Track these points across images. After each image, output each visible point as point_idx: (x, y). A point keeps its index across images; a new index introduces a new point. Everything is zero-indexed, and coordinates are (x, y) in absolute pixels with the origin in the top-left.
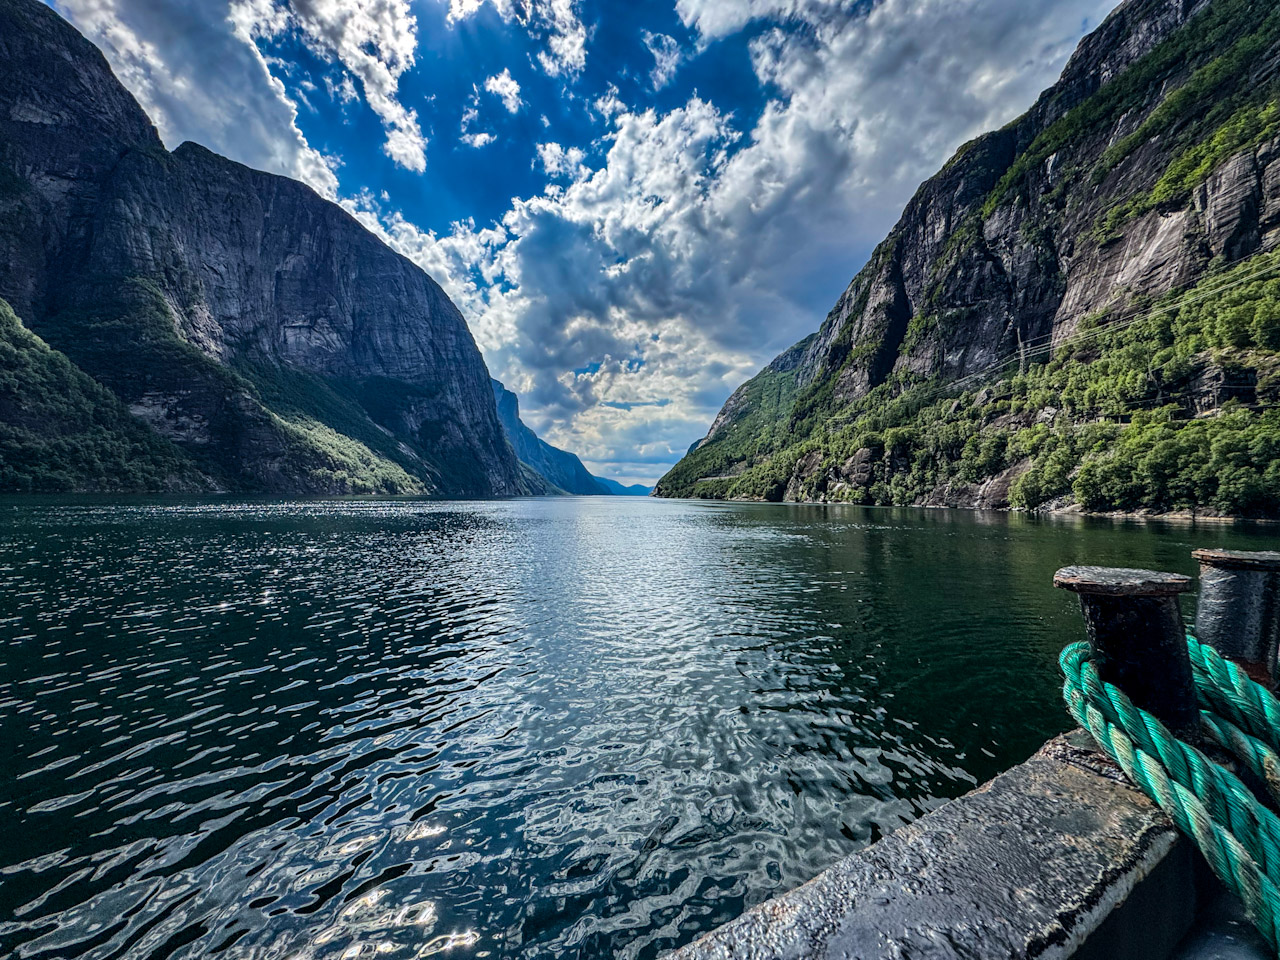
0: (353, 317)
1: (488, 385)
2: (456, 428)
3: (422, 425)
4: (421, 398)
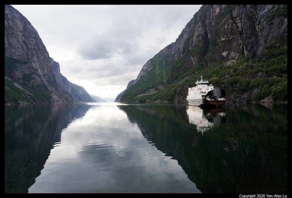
1: (49, 59)
2: (37, 77)
3: (23, 76)
4: (21, 65)
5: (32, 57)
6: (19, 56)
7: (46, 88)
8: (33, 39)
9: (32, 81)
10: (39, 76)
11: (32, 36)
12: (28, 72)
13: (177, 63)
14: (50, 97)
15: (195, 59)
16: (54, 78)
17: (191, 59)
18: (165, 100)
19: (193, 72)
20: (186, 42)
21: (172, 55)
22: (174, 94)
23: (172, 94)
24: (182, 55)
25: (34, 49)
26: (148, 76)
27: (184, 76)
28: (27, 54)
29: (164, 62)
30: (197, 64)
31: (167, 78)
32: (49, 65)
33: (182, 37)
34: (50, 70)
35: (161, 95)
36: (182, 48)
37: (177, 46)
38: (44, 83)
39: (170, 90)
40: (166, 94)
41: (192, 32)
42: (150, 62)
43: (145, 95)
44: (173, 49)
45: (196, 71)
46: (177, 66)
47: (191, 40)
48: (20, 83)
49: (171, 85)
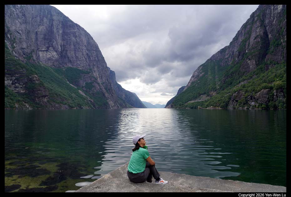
0: (61, 46)
1: (106, 69)
2: (97, 85)
3: (85, 84)
4: (85, 74)
5: (94, 68)
6: (83, 67)
7: (104, 95)
8: (95, 52)
9: (93, 89)
10: (98, 84)
11: (94, 49)
12: (90, 81)
13: (232, 68)
14: (107, 103)
15: (253, 62)
16: (111, 85)
17: (248, 62)
18: (218, 107)
19: (250, 77)
20: (241, 44)
21: (226, 59)
22: (229, 100)
23: (227, 100)
24: (237, 59)
25: (95, 60)
26: (199, 81)
27: (240, 81)
28: (89, 65)
29: (216, 67)
30: (255, 68)
31: (221, 83)
32: (106, 74)
33: (237, 40)
34: (107, 78)
35: (213, 101)
36: (236, 51)
37: (231, 49)
38: (102, 90)
39: (224, 97)
40: (219, 101)
41: (249, 34)
42: (201, 67)
43: (196, 101)
44: (227, 52)
45: (253, 76)
46: (231, 71)
47: (248, 42)
48: (83, 90)
49: (225, 91)
